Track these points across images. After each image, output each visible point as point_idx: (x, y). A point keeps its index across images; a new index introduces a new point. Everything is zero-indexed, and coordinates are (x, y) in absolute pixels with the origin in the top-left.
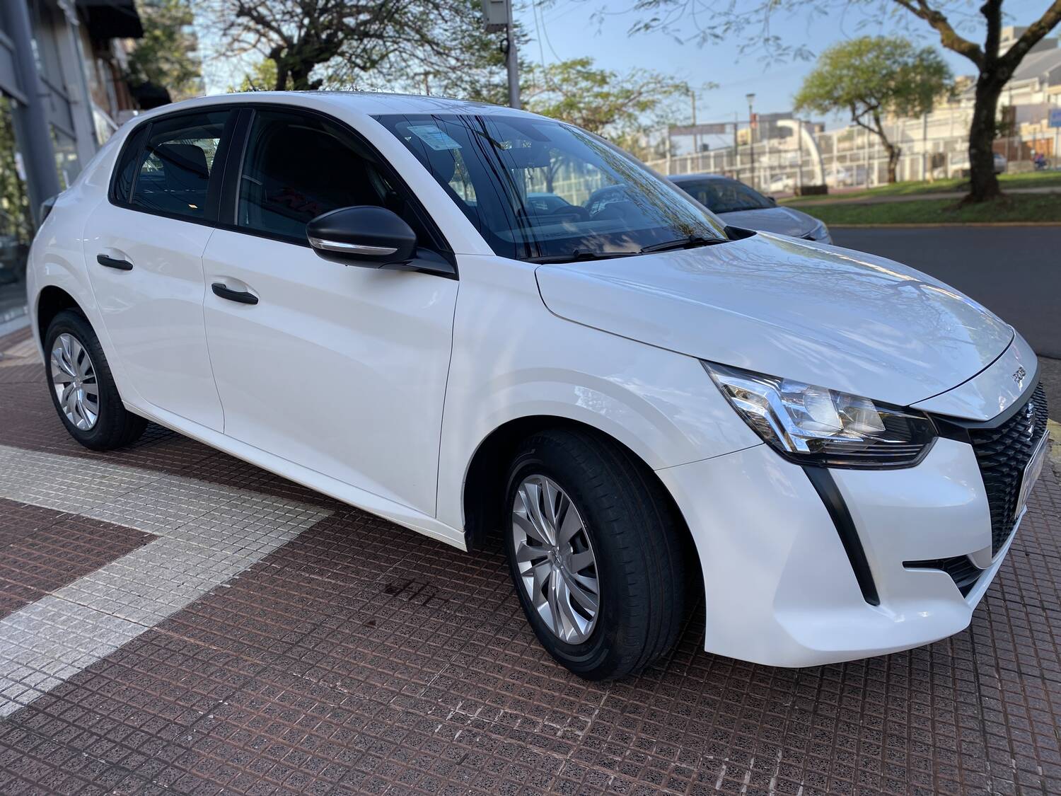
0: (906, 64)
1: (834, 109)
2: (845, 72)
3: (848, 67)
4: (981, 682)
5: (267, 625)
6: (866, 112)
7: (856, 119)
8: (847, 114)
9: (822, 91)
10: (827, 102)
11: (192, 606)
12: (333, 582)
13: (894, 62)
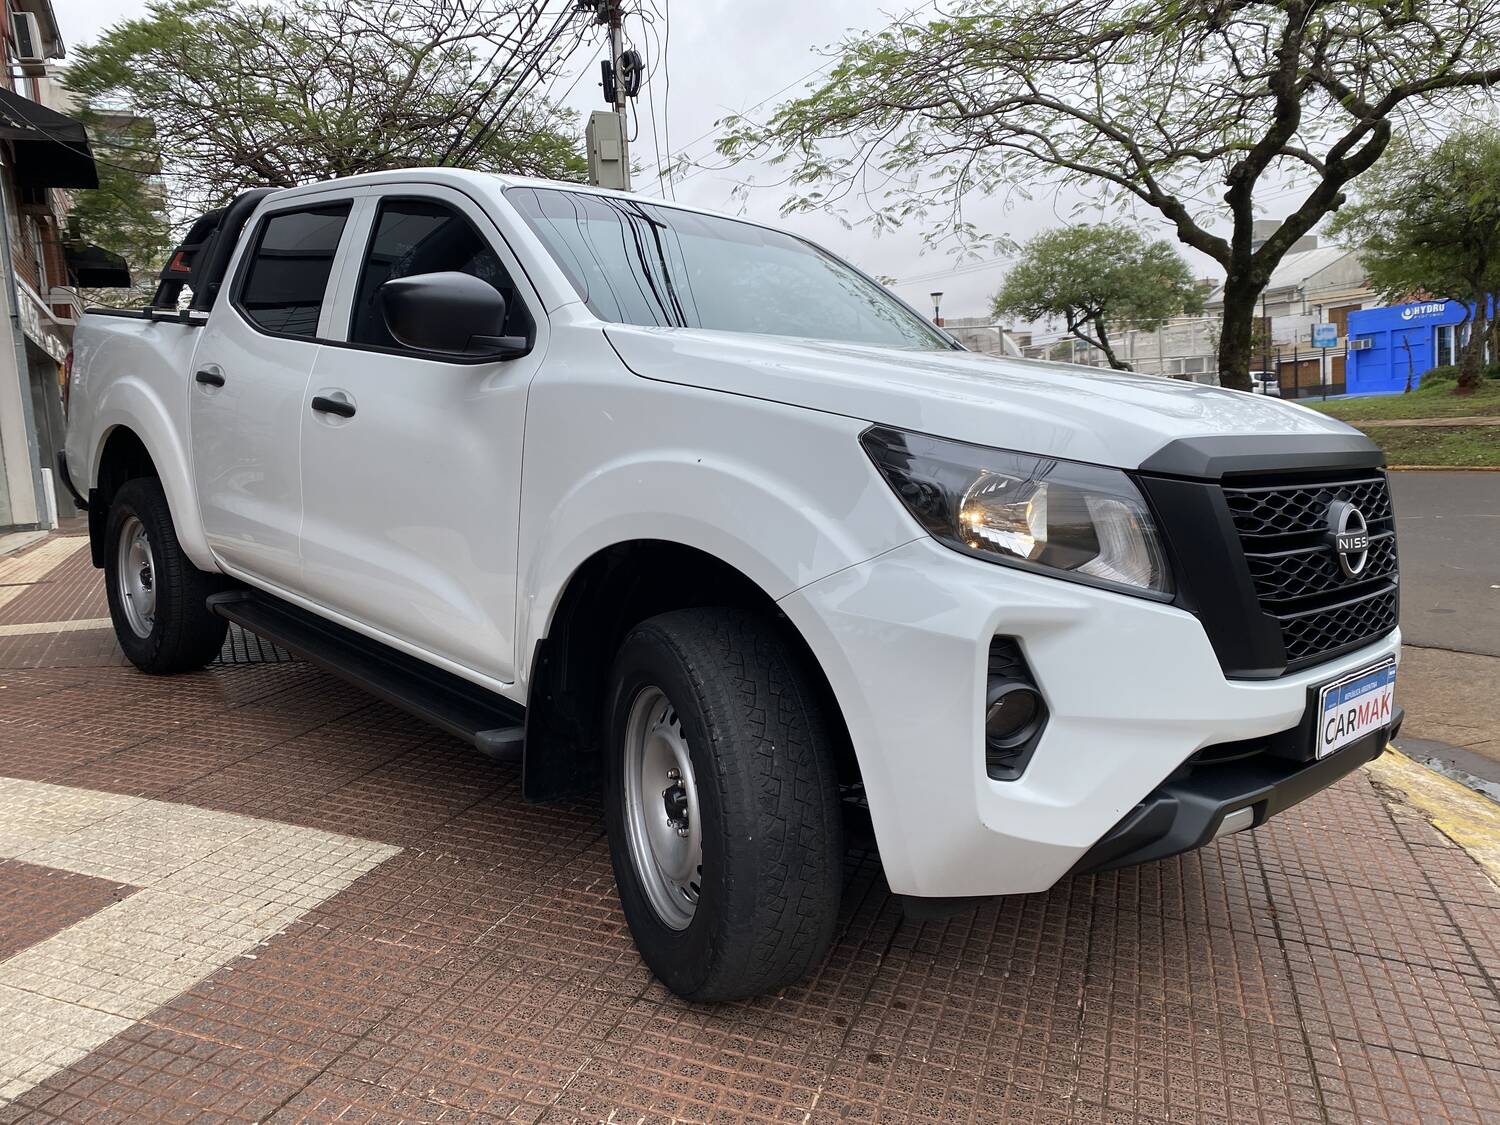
0: (1135, 261)
1: (1046, 316)
2: (1057, 268)
3: (1061, 263)
4: (1315, 1057)
5: (315, 1011)
6: (1085, 320)
7: (1073, 328)
8: (1061, 322)
9: (1028, 292)
10: (1035, 307)
11: (200, 986)
12: (411, 947)
13: (1119, 259)
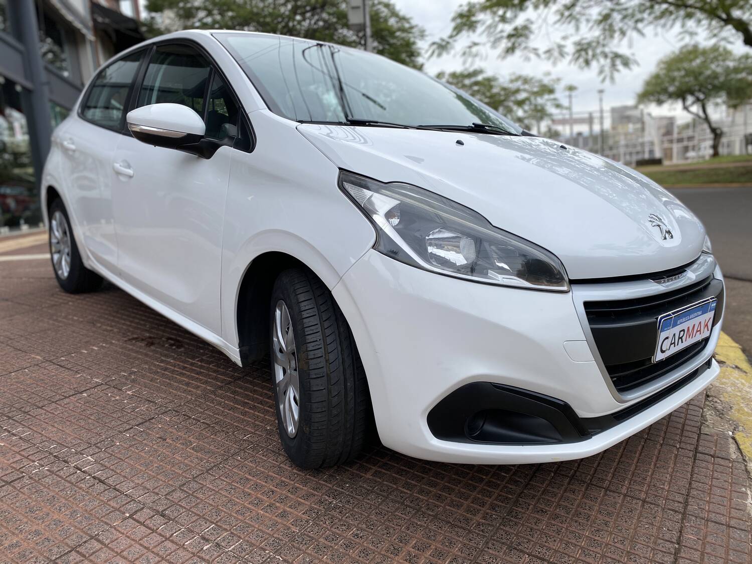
0: (728, 67)
1: (670, 101)
2: (676, 74)
3: (679, 70)
6: (693, 103)
7: (686, 108)
8: (679, 105)
9: (658, 89)
10: (663, 97)
13: (718, 66)
